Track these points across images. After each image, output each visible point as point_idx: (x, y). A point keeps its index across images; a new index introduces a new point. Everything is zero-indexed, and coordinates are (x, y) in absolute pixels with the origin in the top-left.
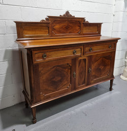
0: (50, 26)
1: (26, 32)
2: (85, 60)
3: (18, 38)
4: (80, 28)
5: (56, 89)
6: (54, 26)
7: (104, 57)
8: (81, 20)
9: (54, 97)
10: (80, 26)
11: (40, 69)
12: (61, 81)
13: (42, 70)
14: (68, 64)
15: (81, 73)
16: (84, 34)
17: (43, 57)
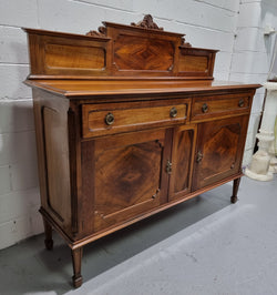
0: (109, 47)
1: (52, 58)
2: (191, 133)
3: (32, 73)
4: (173, 59)
5: (128, 202)
6: (118, 49)
7: (227, 127)
8: (175, 39)
9: (124, 220)
10: (173, 55)
11: (97, 152)
12: (139, 182)
13: (101, 155)
14: (157, 141)
15: (180, 164)
16: (179, 74)
17: (106, 123)
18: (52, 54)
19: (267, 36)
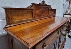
18: (15, 16)
19: (64, 5)
